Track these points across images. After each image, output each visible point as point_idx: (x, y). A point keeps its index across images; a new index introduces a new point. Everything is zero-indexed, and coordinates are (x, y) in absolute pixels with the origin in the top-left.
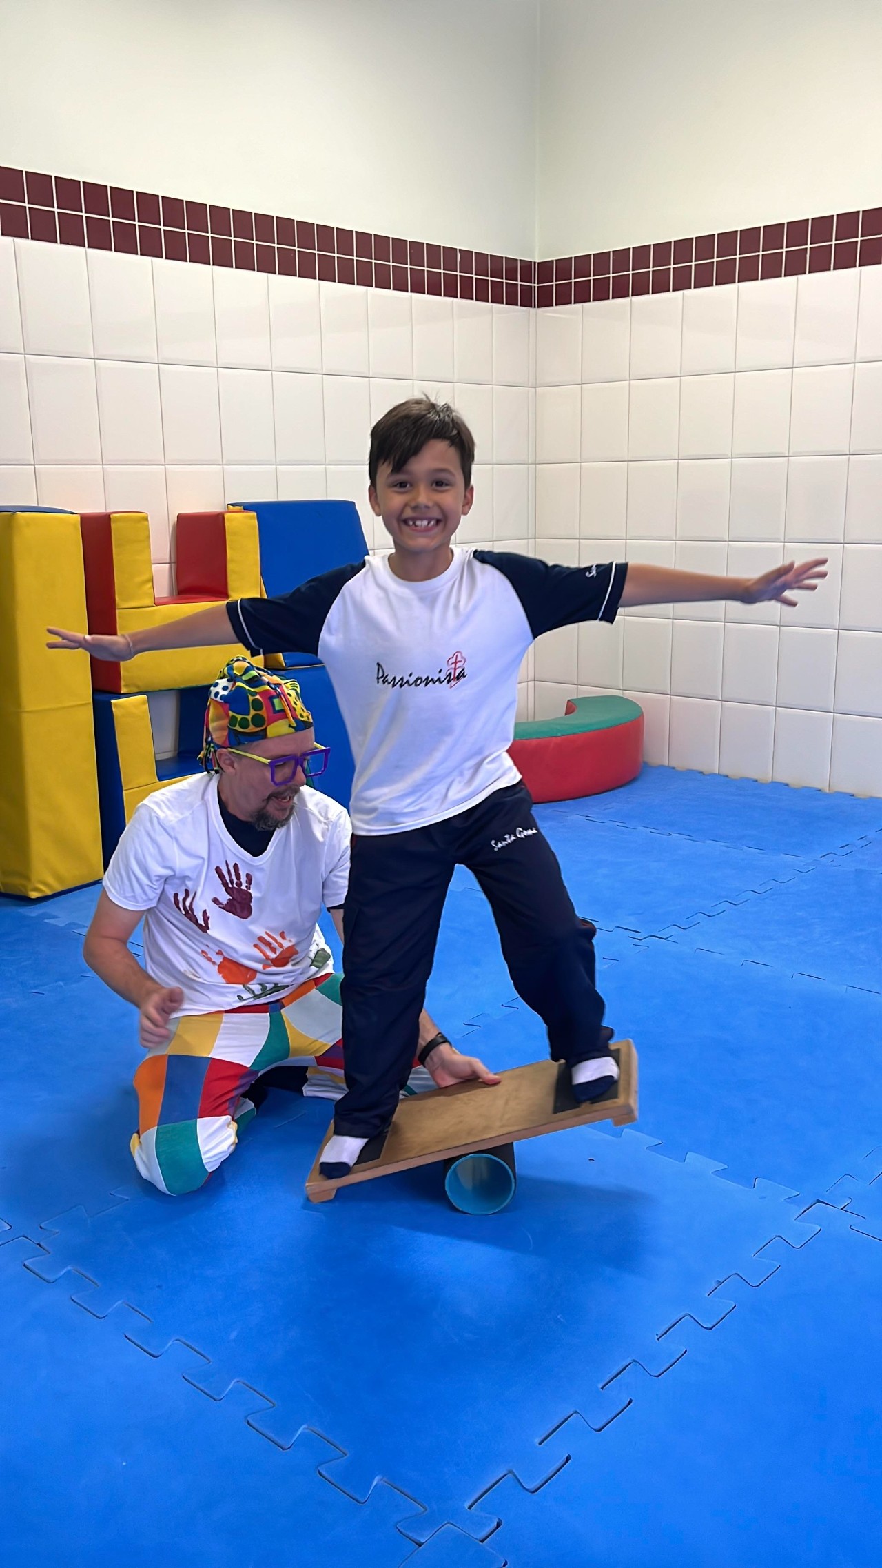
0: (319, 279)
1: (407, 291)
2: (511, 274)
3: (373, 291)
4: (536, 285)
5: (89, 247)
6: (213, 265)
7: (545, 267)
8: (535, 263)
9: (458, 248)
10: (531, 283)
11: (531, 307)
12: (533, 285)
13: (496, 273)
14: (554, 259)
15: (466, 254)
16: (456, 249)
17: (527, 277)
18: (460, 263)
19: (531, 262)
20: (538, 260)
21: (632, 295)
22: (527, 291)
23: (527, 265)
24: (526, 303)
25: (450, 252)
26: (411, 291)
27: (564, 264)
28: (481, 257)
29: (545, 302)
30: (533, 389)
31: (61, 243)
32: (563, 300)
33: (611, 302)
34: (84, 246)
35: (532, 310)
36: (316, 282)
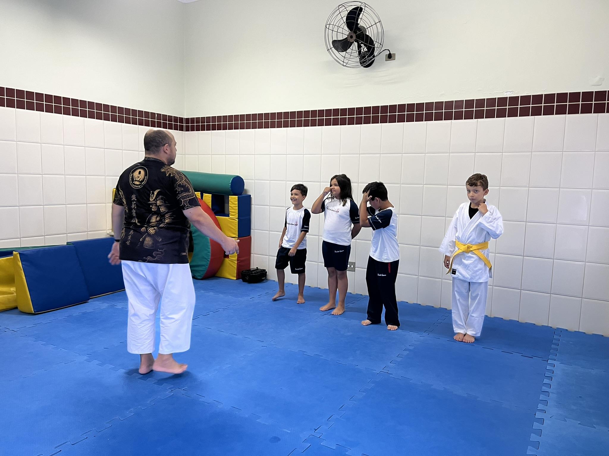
0: (104, 120)
1: (137, 125)
2: (176, 121)
3: (124, 124)
4: (185, 125)
5: (17, 108)
6: (63, 114)
7: (187, 120)
8: (184, 118)
9: (156, 113)
10: (183, 123)
12: (184, 125)
13: (170, 121)
14: (190, 117)
15: (159, 115)
16: (155, 113)
17: (181, 122)
19: (182, 118)
22: (181, 126)
23: (181, 120)
24: (182, 130)
25: (153, 114)
26: (139, 125)
27: (192, 120)
28: (165, 116)
29: (187, 130)
30: (184, 155)
31: (7, 107)
32: (193, 130)
33: (206, 131)
34: (15, 108)
35: (183, 132)
36: (103, 121)
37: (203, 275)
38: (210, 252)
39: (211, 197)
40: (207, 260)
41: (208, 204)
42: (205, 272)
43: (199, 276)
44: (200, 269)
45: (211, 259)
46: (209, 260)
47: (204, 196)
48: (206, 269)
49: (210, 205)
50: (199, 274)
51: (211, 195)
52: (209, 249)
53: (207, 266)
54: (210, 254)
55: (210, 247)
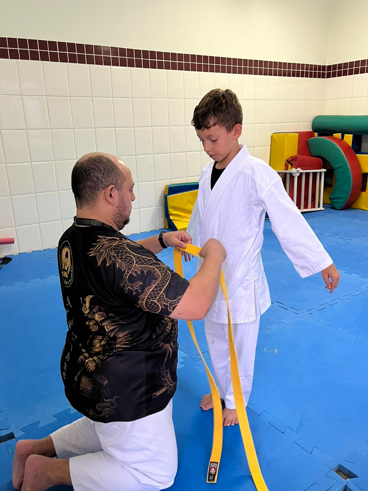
1: (291, 77)
2: (319, 70)
3: (282, 77)
6: (243, 74)
7: (329, 67)
9: (305, 64)
10: (325, 71)
11: (324, 78)
13: (315, 69)
14: (332, 64)
15: (307, 65)
17: (324, 70)
18: (306, 68)
19: (325, 66)
20: (327, 65)
21: (354, 74)
22: (323, 74)
23: (324, 67)
24: (323, 77)
25: (303, 65)
27: (335, 67)
28: (311, 65)
29: (329, 76)
30: (323, 101)
31: (209, 72)
32: (334, 76)
33: (348, 76)
34: (214, 72)
36: (268, 76)
37: (342, 206)
38: (352, 186)
39: (352, 138)
40: (348, 193)
41: (348, 144)
42: (345, 203)
43: (338, 207)
44: (340, 200)
45: (352, 192)
46: (350, 193)
47: (345, 137)
48: (346, 201)
49: (350, 144)
50: (339, 205)
51: (352, 135)
52: (351, 183)
53: (347, 198)
54: (351, 188)
55: (352, 182)
